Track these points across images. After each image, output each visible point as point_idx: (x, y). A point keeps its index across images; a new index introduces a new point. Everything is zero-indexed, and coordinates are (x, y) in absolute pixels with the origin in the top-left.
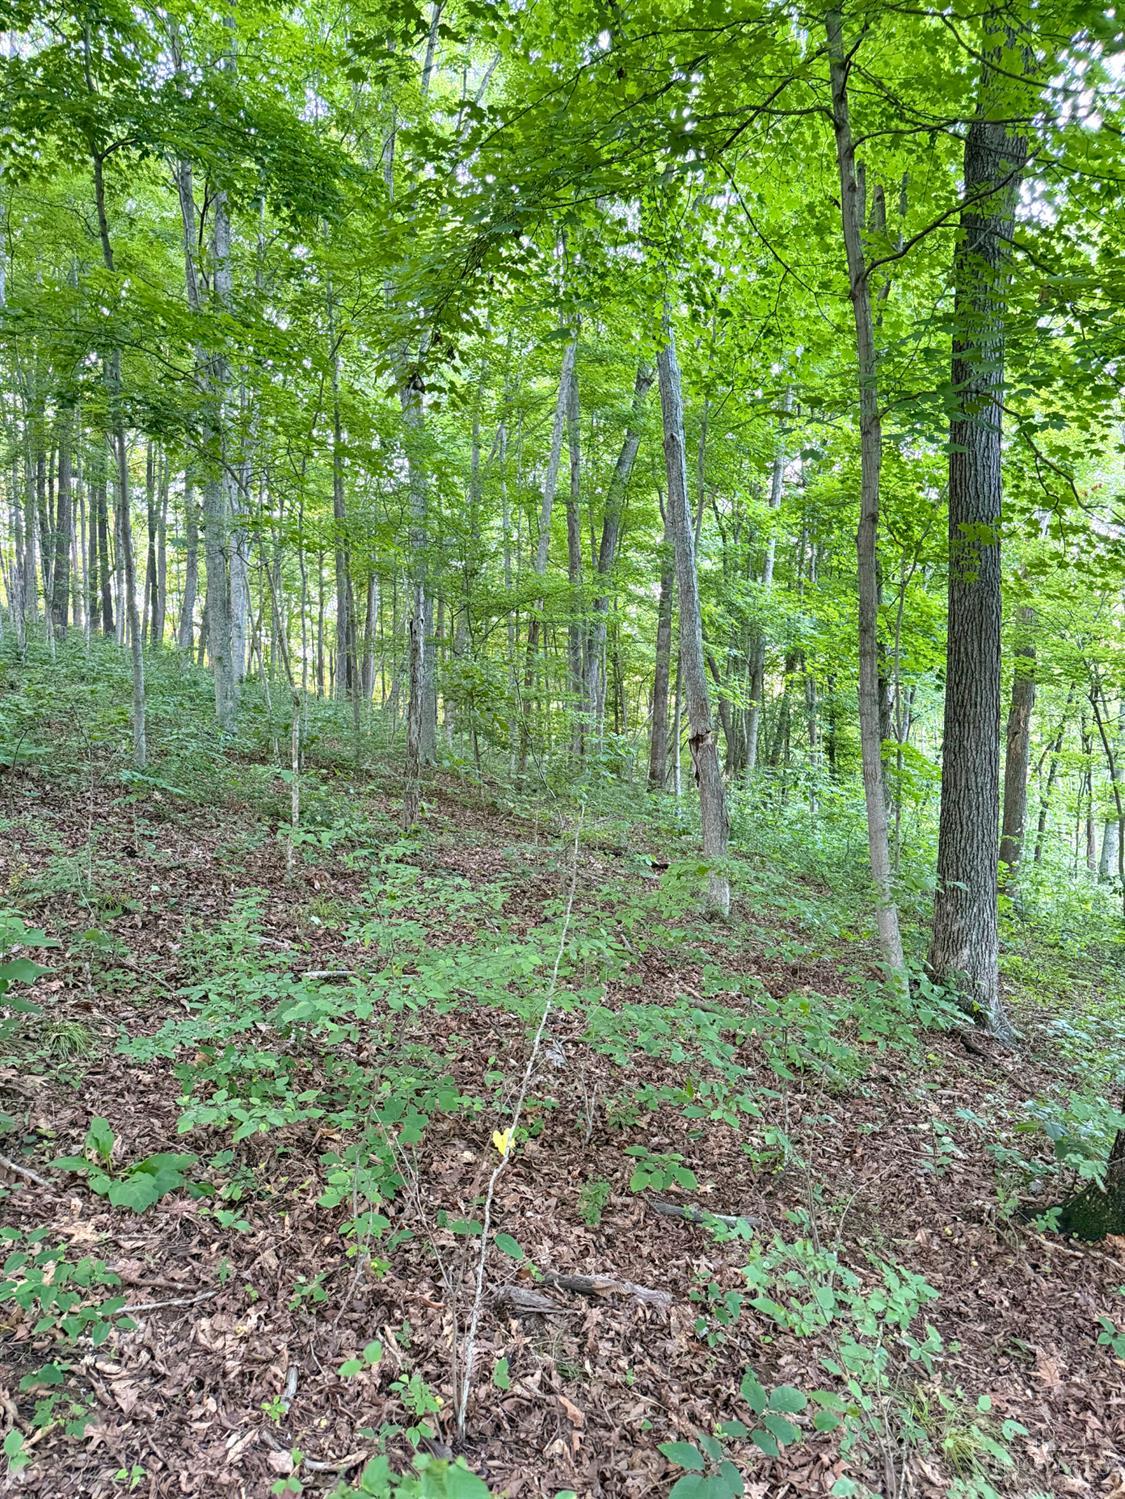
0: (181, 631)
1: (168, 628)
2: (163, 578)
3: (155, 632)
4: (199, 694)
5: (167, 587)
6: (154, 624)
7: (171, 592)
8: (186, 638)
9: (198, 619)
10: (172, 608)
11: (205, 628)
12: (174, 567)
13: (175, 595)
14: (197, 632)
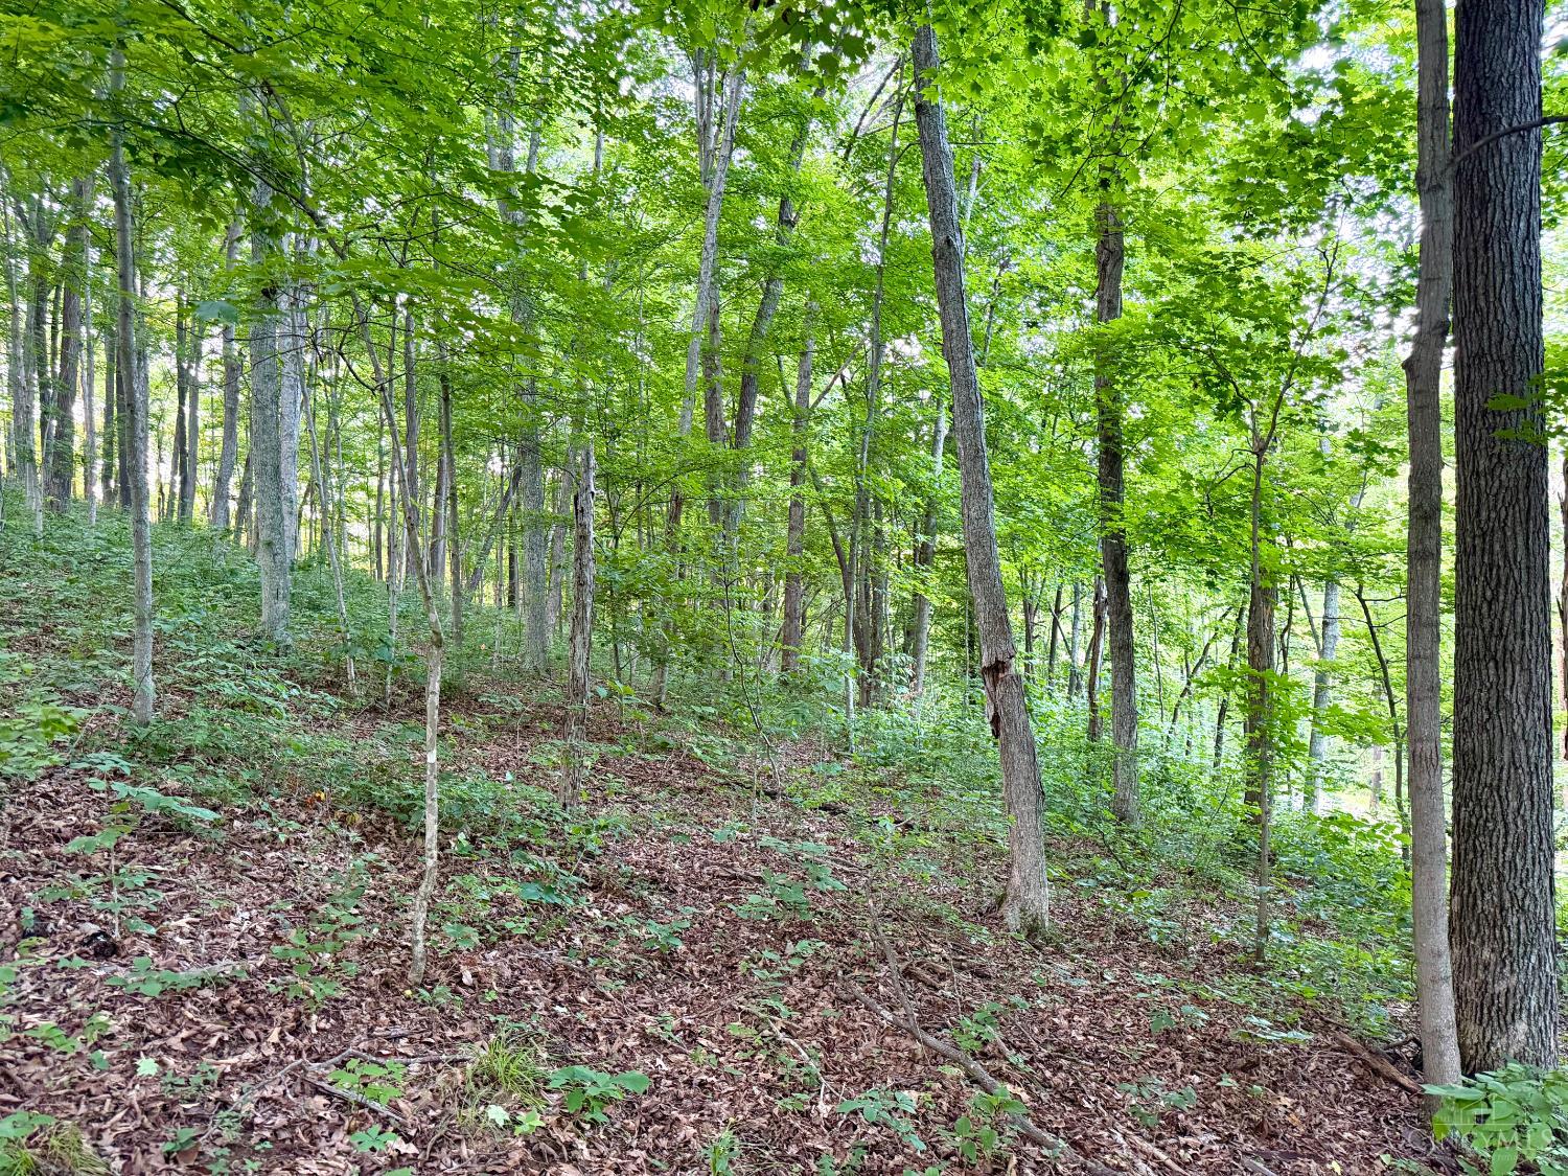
0: (215, 506)
1: (199, 502)
2: (194, 443)
3: (183, 508)
4: (238, 587)
5: (199, 454)
6: (182, 497)
7: (204, 461)
8: (221, 513)
9: (235, 492)
10: (204, 478)
11: (244, 502)
12: (209, 432)
13: (209, 465)
14: (233, 506)
